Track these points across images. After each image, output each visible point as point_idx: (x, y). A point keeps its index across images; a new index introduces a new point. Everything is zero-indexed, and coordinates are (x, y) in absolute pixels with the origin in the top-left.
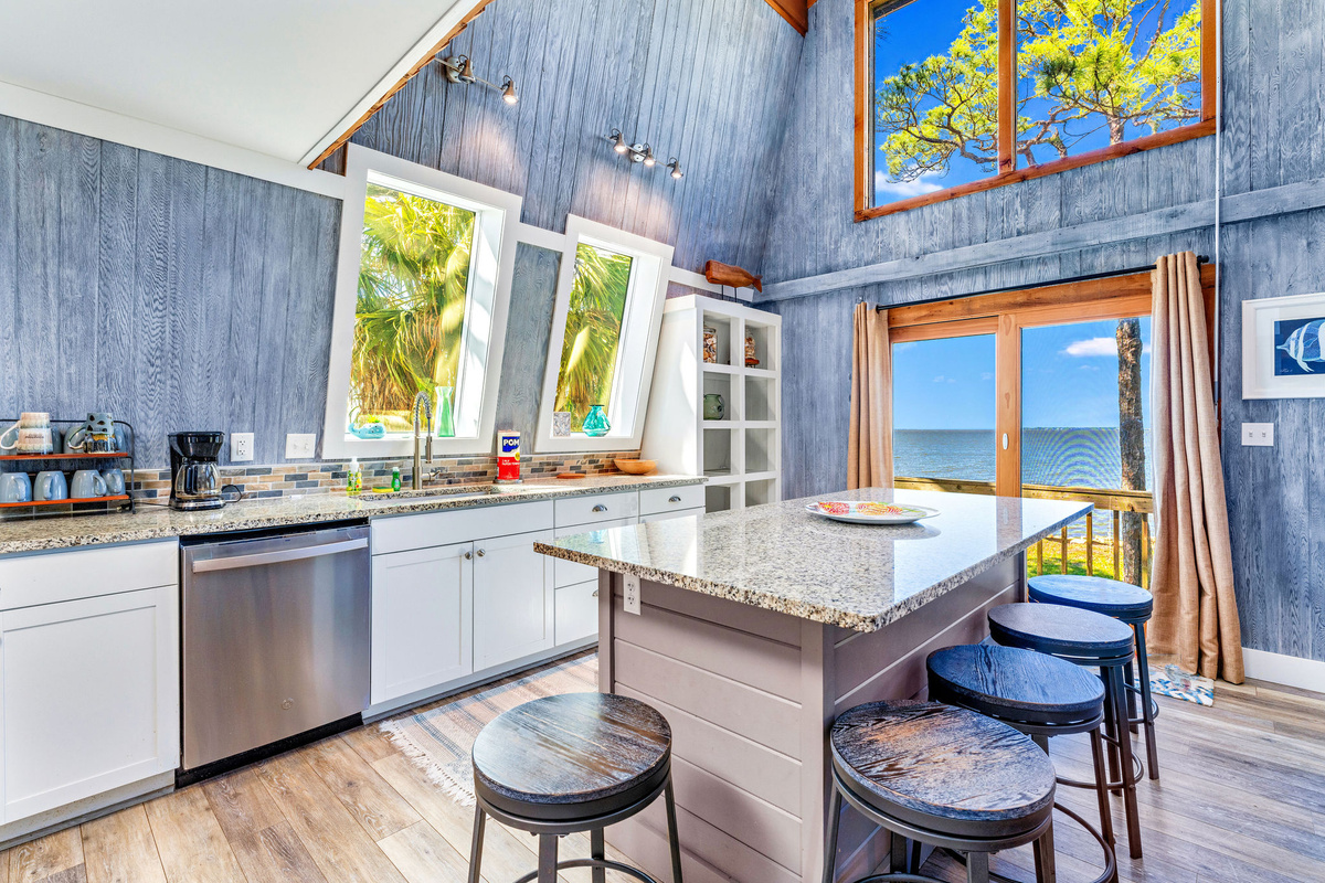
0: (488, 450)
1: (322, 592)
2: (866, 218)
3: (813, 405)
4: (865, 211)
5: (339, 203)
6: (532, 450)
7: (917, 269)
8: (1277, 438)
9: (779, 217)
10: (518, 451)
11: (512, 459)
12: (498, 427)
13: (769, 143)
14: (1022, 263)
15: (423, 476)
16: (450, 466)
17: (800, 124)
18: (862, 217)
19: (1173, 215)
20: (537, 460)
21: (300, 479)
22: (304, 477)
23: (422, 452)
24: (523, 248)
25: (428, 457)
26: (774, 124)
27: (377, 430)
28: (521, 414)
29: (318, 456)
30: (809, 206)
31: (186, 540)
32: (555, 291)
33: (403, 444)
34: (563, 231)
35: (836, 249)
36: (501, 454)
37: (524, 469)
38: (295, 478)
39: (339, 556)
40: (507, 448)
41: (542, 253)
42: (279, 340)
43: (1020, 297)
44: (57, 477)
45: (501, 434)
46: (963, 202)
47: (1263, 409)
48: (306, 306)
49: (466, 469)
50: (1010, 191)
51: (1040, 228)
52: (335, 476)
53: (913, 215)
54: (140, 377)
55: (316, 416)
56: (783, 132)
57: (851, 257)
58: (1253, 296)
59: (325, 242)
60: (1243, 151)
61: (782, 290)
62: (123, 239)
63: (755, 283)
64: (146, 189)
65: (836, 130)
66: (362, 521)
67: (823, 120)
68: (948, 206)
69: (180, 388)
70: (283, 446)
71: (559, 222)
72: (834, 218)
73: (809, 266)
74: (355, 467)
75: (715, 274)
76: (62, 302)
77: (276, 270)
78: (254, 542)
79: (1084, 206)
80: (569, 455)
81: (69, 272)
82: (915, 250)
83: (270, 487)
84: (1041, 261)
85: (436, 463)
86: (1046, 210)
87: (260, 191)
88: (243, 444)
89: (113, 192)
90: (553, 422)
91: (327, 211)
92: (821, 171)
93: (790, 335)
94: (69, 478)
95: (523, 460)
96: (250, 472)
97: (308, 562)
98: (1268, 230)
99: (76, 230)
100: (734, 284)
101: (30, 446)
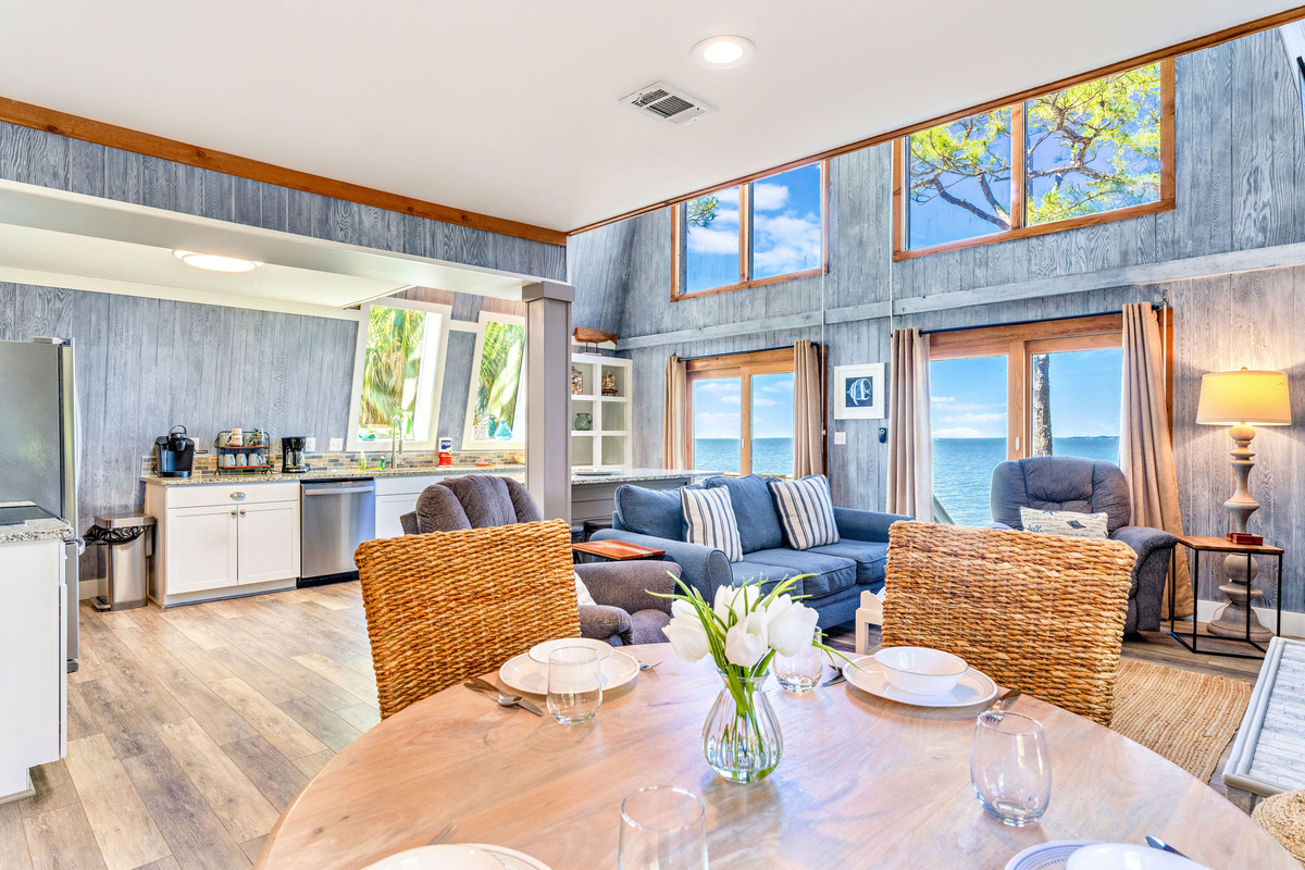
0: (433, 448)
1: (345, 507)
2: (677, 300)
3: (649, 421)
4: (677, 295)
5: (357, 323)
6: (460, 448)
7: (700, 336)
8: (847, 440)
9: (632, 293)
10: (450, 449)
11: (447, 454)
12: (439, 435)
13: (622, 246)
14: (749, 337)
15: (397, 462)
16: (412, 457)
17: (643, 233)
18: (675, 299)
19: (808, 318)
20: (463, 454)
21: (335, 461)
22: (337, 461)
23: (397, 449)
24: (452, 333)
25: (400, 451)
26: (624, 233)
27: (372, 437)
28: (453, 427)
29: (344, 450)
30: (648, 288)
31: (302, 482)
32: (473, 355)
33: (387, 444)
34: (477, 321)
35: (662, 318)
36: (441, 450)
37: (454, 460)
38: (333, 461)
39: (353, 494)
40: (444, 447)
41: (464, 334)
42: (328, 392)
43: (748, 358)
44: (243, 456)
45: (441, 439)
46: (724, 297)
47: (841, 424)
48: (341, 375)
49: (421, 459)
50: (746, 293)
51: (756, 318)
52: (352, 460)
53: (701, 301)
54: (271, 412)
55: (343, 431)
56: (633, 237)
57: (670, 326)
58: (839, 365)
59: (350, 341)
60: (836, 285)
61: (633, 343)
62: (268, 351)
63: (614, 338)
64: (278, 328)
65: (662, 240)
66: (371, 479)
67: (655, 231)
68: (716, 298)
69: (286, 417)
70: (328, 445)
71: (474, 315)
72: (661, 298)
73: (648, 329)
74: (363, 456)
75: (581, 336)
76: (245, 379)
77: (328, 358)
78: (321, 485)
79: (776, 307)
80: (483, 452)
81: (248, 368)
82: (701, 323)
83: (321, 465)
84: (757, 336)
85: (404, 455)
86: (760, 308)
87: (322, 322)
88: (311, 444)
89: (266, 331)
90: (473, 432)
91: (352, 327)
92: (654, 266)
93: (637, 373)
94: (247, 456)
95: (454, 455)
96: (314, 457)
97: (337, 496)
98: (844, 329)
99: (252, 349)
100: (596, 341)
101: (236, 443)
